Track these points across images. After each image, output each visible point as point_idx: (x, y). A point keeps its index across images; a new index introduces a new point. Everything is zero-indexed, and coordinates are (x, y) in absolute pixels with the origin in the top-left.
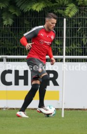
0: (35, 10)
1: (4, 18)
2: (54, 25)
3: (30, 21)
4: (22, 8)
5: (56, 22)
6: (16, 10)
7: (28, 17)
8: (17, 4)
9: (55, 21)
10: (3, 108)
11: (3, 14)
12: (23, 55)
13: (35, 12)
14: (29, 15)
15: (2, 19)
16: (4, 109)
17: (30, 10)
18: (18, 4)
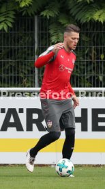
0: (98, 21)
1: (52, 32)
2: (77, 41)
3: (90, 37)
4: (78, 17)
5: (78, 37)
6: (69, 20)
7: (87, 30)
8: (71, 12)
9: (77, 35)
10: (50, 165)
11: (51, 27)
12: (80, 86)
13: (98, 23)
14: (88, 27)
15: (49, 34)
16: (53, 166)
17: (91, 21)
18: (73, 12)
